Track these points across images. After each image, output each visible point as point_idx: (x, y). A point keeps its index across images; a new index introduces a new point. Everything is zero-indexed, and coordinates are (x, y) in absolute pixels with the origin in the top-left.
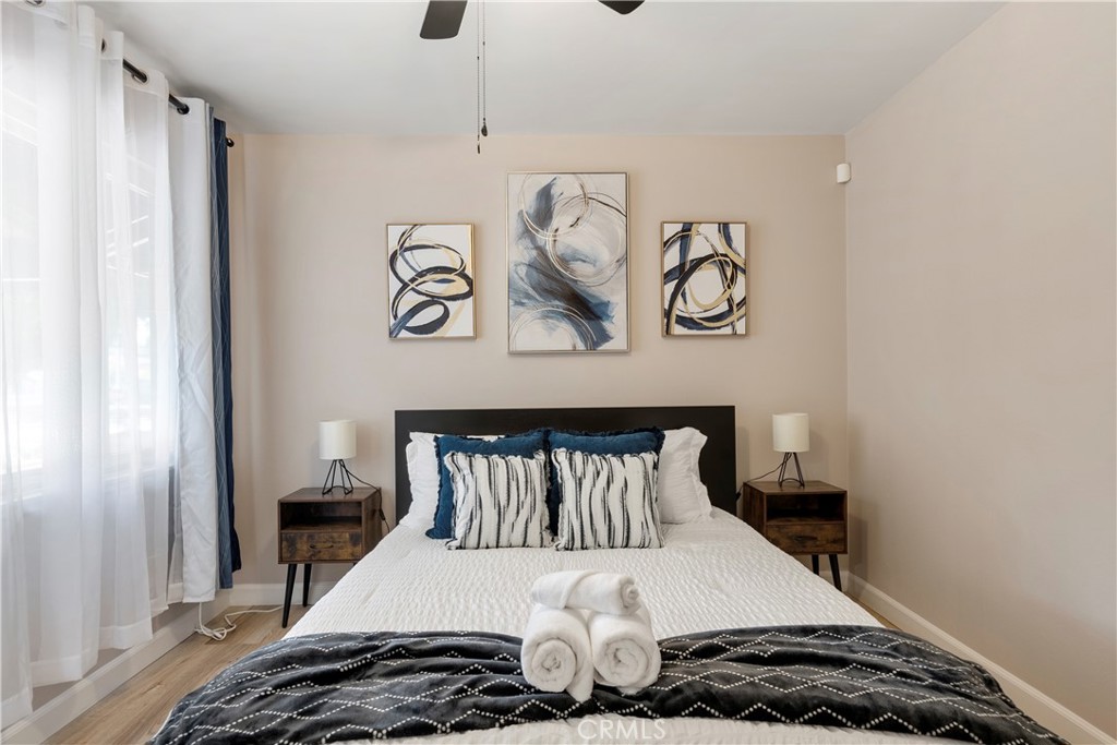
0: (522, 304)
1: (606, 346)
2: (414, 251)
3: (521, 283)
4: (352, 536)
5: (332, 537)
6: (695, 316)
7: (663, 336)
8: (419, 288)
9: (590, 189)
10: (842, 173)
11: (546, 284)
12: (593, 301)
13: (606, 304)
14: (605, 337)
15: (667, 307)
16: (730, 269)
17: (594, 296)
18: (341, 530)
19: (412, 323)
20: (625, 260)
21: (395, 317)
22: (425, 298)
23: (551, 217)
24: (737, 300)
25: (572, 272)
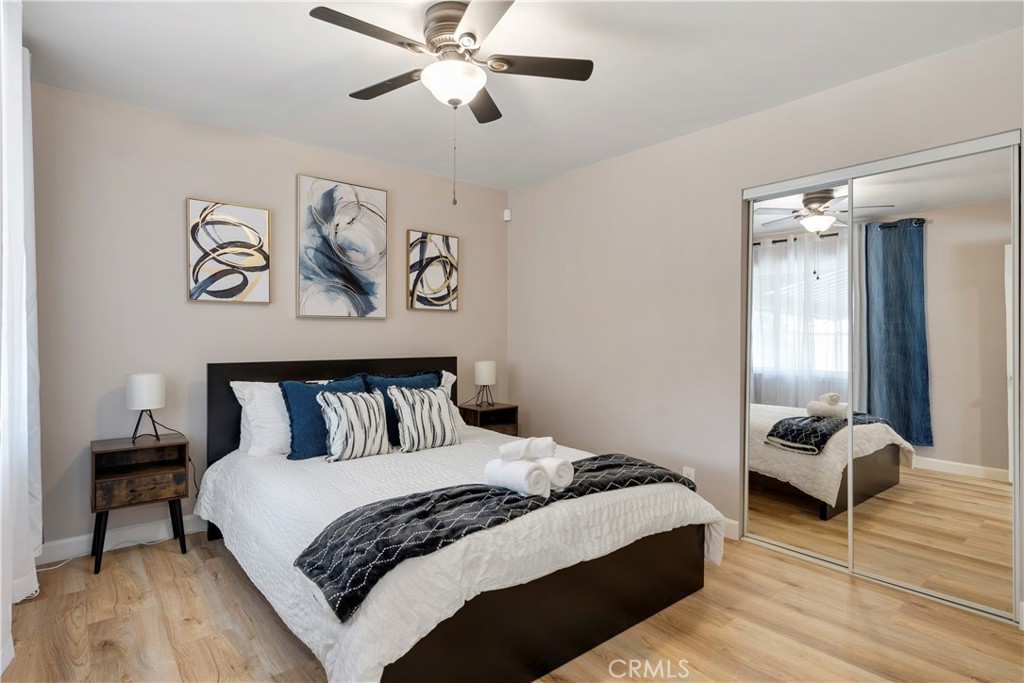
0: (311, 279)
1: (371, 315)
2: (215, 226)
3: (309, 262)
4: (175, 477)
5: (154, 480)
6: (428, 296)
7: (407, 308)
8: (219, 258)
9: (362, 199)
10: (507, 215)
11: (329, 265)
12: (364, 281)
13: (373, 284)
14: (371, 308)
15: (411, 289)
16: (450, 268)
17: (363, 277)
18: (163, 472)
19: (213, 288)
20: (383, 254)
21: (196, 281)
22: (225, 267)
23: (333, 215)
24: (452, 288)
25: (349, 258)
